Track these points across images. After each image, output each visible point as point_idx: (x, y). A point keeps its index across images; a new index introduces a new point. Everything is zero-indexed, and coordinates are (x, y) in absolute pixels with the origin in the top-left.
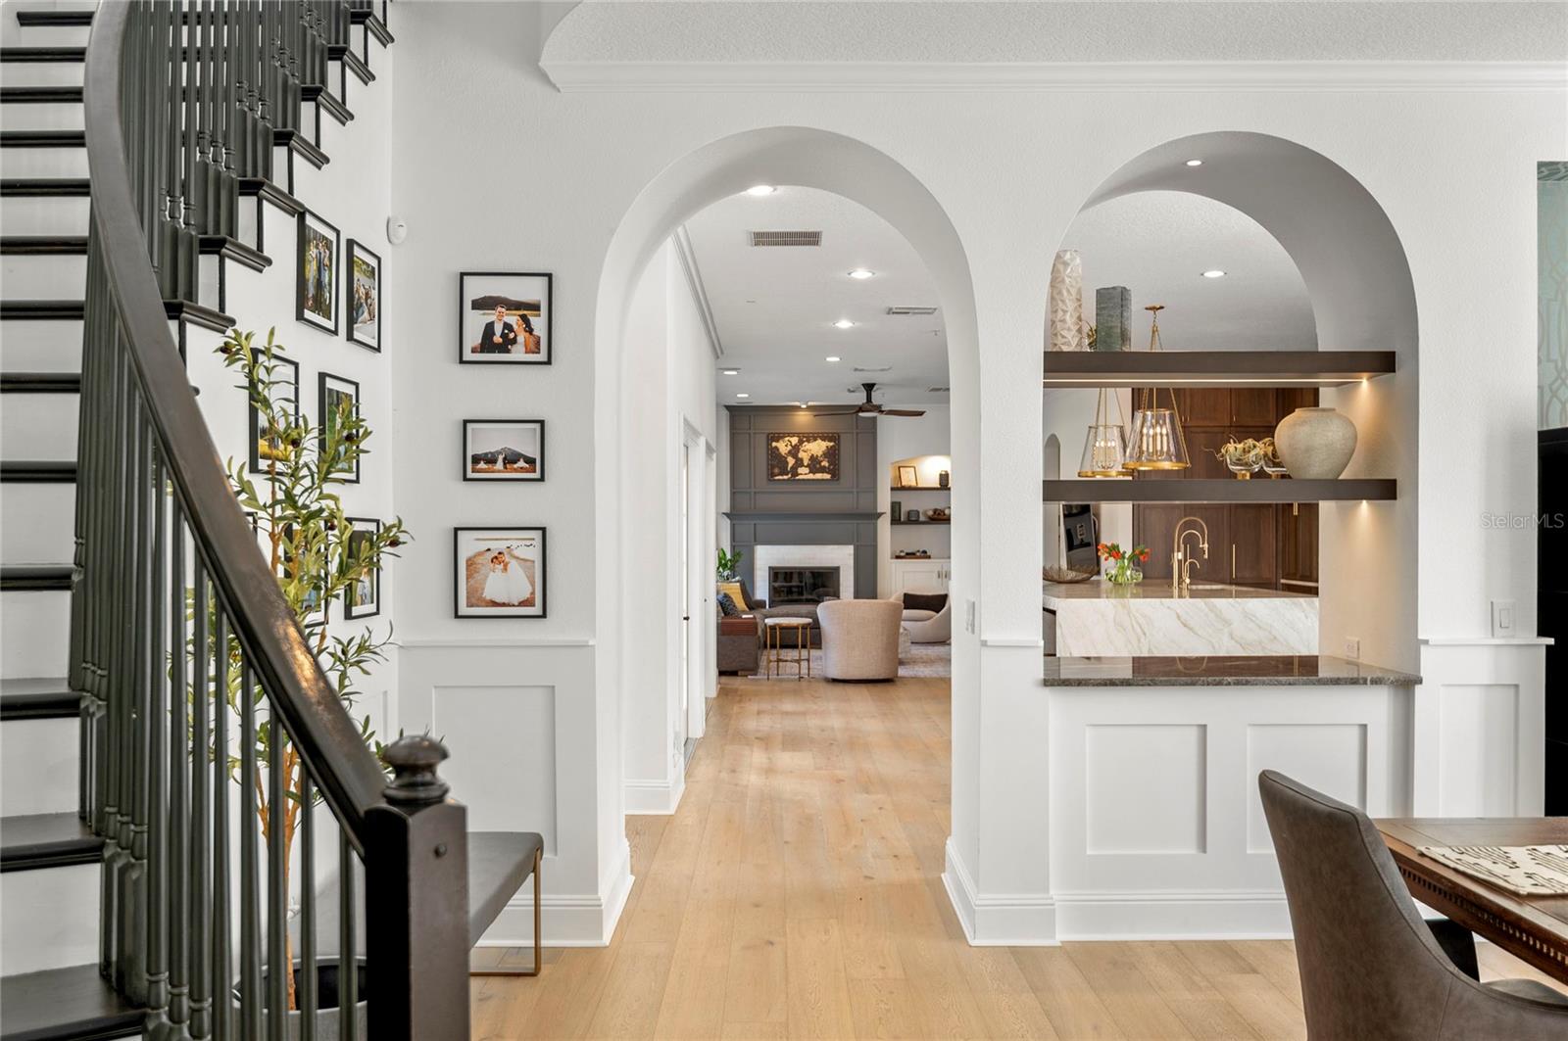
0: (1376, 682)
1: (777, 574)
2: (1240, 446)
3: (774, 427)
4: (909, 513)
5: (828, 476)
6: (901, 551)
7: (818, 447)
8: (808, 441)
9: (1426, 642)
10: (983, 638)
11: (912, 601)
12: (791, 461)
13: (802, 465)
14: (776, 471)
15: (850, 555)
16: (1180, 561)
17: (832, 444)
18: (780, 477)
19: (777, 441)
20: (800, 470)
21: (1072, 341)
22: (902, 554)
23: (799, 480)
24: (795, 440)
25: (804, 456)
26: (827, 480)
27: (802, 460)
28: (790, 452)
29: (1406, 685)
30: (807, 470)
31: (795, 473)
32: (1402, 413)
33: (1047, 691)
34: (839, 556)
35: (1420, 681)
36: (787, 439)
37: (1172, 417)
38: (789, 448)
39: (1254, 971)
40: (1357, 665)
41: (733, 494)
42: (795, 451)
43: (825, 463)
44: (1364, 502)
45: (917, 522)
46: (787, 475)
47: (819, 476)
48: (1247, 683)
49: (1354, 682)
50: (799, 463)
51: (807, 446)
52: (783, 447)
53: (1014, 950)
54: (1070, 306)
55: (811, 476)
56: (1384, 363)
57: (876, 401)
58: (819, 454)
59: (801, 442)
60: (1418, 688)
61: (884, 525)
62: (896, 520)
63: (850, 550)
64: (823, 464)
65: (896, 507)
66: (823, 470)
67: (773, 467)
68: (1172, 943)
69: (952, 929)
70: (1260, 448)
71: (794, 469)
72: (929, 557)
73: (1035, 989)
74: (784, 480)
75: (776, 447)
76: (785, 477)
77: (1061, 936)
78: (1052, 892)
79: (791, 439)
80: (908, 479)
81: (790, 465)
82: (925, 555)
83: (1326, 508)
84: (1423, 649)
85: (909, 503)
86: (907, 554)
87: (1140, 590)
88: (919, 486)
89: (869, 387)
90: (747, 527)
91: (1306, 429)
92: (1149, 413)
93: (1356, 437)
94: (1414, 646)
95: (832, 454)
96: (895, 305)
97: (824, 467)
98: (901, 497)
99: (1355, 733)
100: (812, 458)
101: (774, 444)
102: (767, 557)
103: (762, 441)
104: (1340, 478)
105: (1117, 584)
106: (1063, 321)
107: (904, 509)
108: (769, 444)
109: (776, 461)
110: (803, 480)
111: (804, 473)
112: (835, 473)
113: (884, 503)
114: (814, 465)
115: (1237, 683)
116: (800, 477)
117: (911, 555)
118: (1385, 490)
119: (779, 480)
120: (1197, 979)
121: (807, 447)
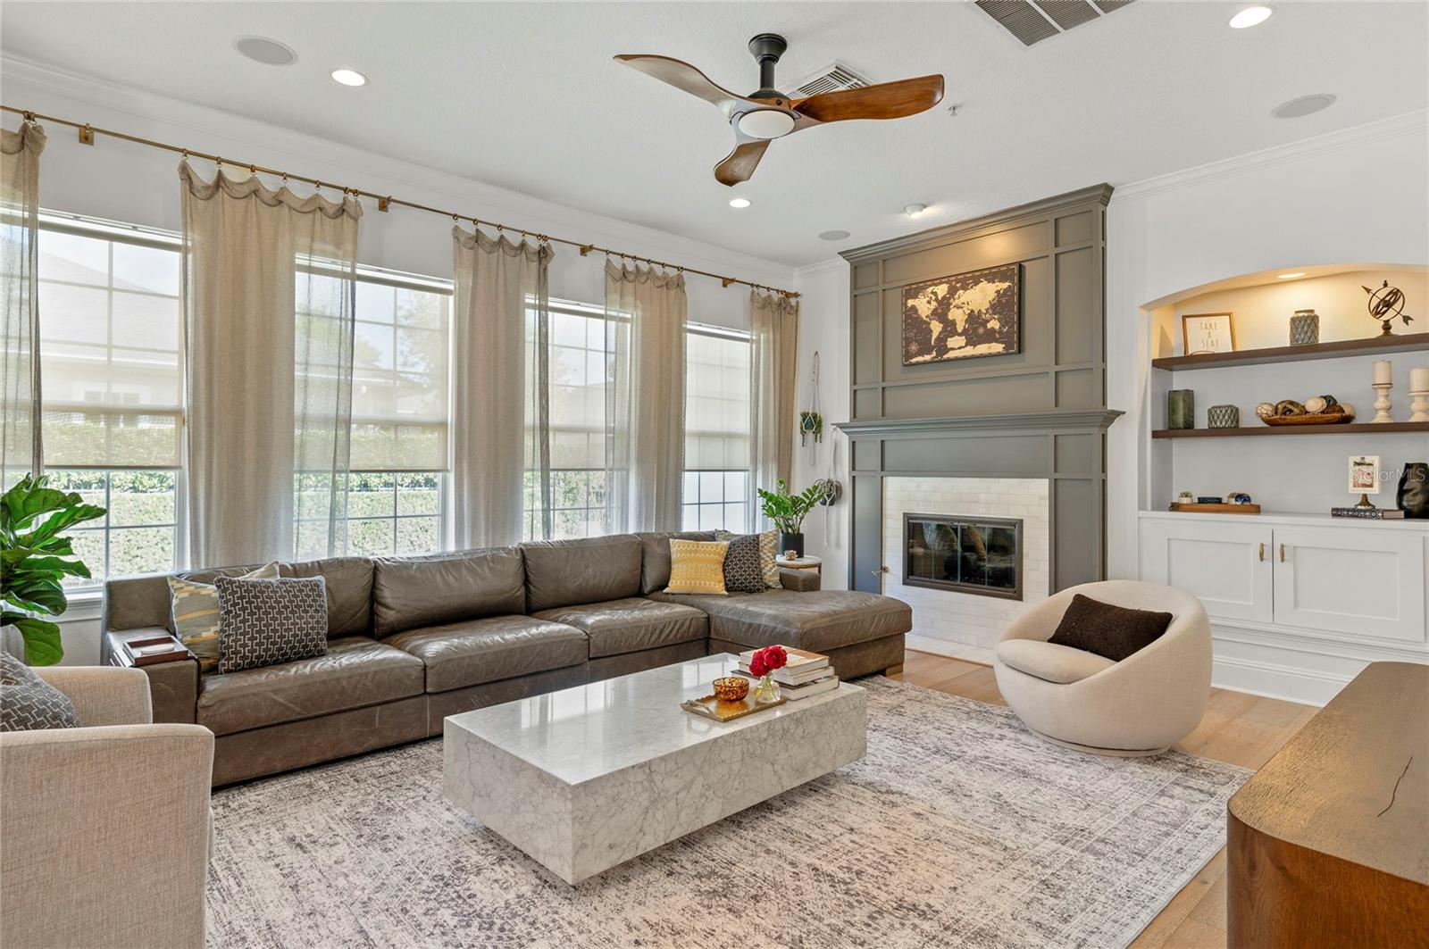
1: (914, 529)
3: (913, 273)
4: (1213, 413)
5: (998, 348)
6: (1186, 495)
7: (983, 296)
8: (965, 288)
12: (936, 327)
13: (954, 333)
14: (914, 347)
15: (1041, 498)
17: (1006, 285)
18: (920, 359)
19: (915, 297)
20: (952, 342)
22: (1185, 501)
23: (949, 360)
24: (942, 290)
25: (958, 316)
26: (998, 355)
27: (953, 323)
28: (934, 312)
30: (961, 341)
31: (942, 348)
34: (1021, 500)
36: (931, 288)
38: (934, 304)
42: (943, 306)
43: (994, 324)
45: (1237, 431)
46: (929, 353)
47: (983, 349)
50: (950, 329)
51: (964, 296)
52: (923, 305)
55: (969, 351)
58: (985, 306)
59: (952, 291)
61: (1130, 439)
62: (1174, 428)
63: (1042, 487)
64: (989, 326)
65: (1172, 400)
66: (990, 337)
67: (907, 345)
71: (942, 339)
72: (1257, 510)
74: (925, 363)
75: (913, 307)
76: (927, 358)
79: (936, 289)
80: (1210, 337)
81: (935, 336)
82: (1245, 503)
85: (1211, 391)
86: (1202, 501)
88: (1240, 350)
90: (872, 448)
95: (1013, 307)
97: (993, 329)
98: (1181, 380)
100: (974, 319)
101: (910, 303)
103: (895, 297)
107: (1197, 406)
108: (904, 305)
109: (916, 331)
110: (957, 359)
111: (958, 346)
113: (1132, 392)
114: (976, 329)
116: (951, 354)
117: (1208, 504)
119: (918, 364)
121: (963, 299)
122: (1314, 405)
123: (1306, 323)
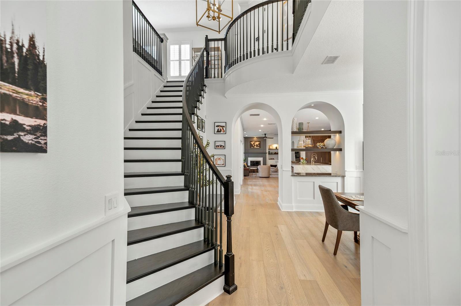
0: (339, 176)
1: (251, 162)
2: (319, 144)
3: (251, 140)
4: (271, 153)
5: (259, 147)
7: (257, 143)
9: (346, 171)
10: (283, 169)
11: (272, 166)
12: (253, 145)
16: (313, 160)
19: (251, 142)
20: (255, 146)
21: (295, 130)
24: (254, 142)
25: (255, 144)
29: (343, 177)
32: (343, 139)
33: (292, 177)
34: (261, 159)
35: (345, 176)
37: (311, 139)
39: (321, 215)
40: (337, 174)
41: (245, 150)
42: (254, 144)
43: (258, 145)
44: (338, 152)
45: (272, 154)
47: (257, 147)
48: (320, 176)
49: (336, 176)
50: (255, 145)
51: (256, 143)
52: (252, 143)
53: (288, 212)
54: (295, 125)
55: (256, 147)
56: (340, 132)
57: (266, 136)
59: (255, 142)
60: (345, 177)
61: (267, 154)
62: (269, 154)
63: (262, 158)
65: (269, 152)
66: (258, 146)
68: (310, 212)
69: (279, 209)
70: (322, 144)
72: (275, 159)
73: (290, 216)
74: (252, 148)
77: (294, 210)
78: (293, 204)
80: (271, 148)
82: (273, 159)
83: (332, 152)
84: (346, 172)
85: (271, 151)
87: (306, 164)
88: (273, 149)
89: (265, 134)
90: (247, 155)
91: (329, 142)
92: (307, 138)
93: (336, 143)
94: (344, 171)
95: (259, 144)
96: (270, 123)
98: (270, 150)
99: (336, 183)
100: (257, 145)
102: (250, 159)
103: (249, 142)
104: (334, 148)
105: (303, 163)
106: (294, 127)
107: (270, 152)
108: (250, 143)
109: (251, 145)
111: (255, 147)
112: (260, 147)
113: (267, 152)
114: (257, 146)
115: (319, 176)
117: (271, 159)
118: (340, 150)
120: (313, 216)
122: (277, 153)
123: (276, 148)
